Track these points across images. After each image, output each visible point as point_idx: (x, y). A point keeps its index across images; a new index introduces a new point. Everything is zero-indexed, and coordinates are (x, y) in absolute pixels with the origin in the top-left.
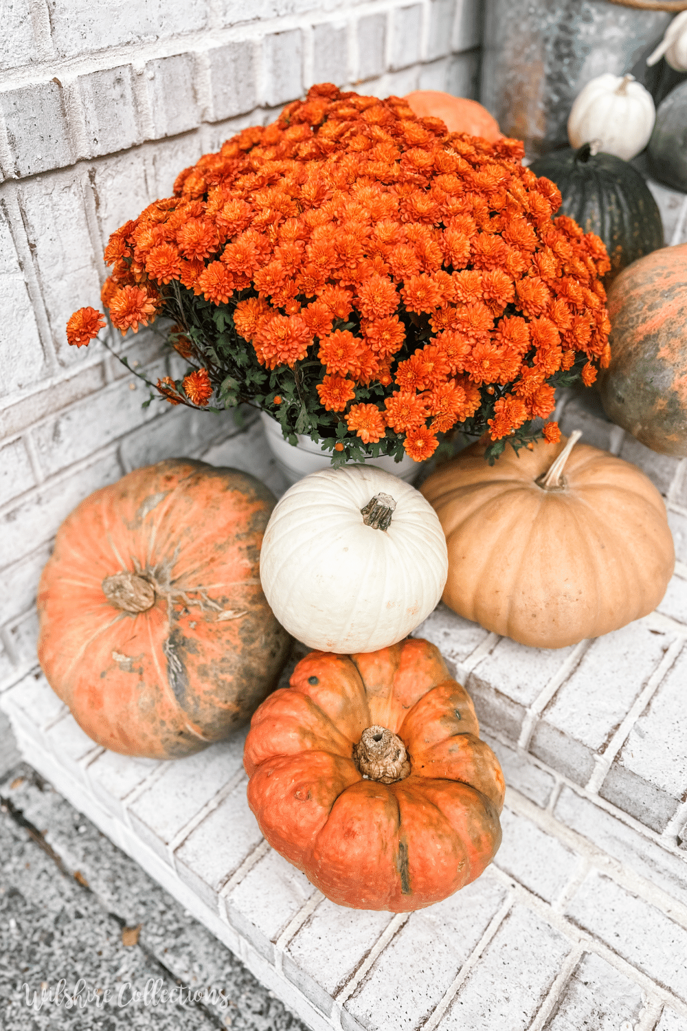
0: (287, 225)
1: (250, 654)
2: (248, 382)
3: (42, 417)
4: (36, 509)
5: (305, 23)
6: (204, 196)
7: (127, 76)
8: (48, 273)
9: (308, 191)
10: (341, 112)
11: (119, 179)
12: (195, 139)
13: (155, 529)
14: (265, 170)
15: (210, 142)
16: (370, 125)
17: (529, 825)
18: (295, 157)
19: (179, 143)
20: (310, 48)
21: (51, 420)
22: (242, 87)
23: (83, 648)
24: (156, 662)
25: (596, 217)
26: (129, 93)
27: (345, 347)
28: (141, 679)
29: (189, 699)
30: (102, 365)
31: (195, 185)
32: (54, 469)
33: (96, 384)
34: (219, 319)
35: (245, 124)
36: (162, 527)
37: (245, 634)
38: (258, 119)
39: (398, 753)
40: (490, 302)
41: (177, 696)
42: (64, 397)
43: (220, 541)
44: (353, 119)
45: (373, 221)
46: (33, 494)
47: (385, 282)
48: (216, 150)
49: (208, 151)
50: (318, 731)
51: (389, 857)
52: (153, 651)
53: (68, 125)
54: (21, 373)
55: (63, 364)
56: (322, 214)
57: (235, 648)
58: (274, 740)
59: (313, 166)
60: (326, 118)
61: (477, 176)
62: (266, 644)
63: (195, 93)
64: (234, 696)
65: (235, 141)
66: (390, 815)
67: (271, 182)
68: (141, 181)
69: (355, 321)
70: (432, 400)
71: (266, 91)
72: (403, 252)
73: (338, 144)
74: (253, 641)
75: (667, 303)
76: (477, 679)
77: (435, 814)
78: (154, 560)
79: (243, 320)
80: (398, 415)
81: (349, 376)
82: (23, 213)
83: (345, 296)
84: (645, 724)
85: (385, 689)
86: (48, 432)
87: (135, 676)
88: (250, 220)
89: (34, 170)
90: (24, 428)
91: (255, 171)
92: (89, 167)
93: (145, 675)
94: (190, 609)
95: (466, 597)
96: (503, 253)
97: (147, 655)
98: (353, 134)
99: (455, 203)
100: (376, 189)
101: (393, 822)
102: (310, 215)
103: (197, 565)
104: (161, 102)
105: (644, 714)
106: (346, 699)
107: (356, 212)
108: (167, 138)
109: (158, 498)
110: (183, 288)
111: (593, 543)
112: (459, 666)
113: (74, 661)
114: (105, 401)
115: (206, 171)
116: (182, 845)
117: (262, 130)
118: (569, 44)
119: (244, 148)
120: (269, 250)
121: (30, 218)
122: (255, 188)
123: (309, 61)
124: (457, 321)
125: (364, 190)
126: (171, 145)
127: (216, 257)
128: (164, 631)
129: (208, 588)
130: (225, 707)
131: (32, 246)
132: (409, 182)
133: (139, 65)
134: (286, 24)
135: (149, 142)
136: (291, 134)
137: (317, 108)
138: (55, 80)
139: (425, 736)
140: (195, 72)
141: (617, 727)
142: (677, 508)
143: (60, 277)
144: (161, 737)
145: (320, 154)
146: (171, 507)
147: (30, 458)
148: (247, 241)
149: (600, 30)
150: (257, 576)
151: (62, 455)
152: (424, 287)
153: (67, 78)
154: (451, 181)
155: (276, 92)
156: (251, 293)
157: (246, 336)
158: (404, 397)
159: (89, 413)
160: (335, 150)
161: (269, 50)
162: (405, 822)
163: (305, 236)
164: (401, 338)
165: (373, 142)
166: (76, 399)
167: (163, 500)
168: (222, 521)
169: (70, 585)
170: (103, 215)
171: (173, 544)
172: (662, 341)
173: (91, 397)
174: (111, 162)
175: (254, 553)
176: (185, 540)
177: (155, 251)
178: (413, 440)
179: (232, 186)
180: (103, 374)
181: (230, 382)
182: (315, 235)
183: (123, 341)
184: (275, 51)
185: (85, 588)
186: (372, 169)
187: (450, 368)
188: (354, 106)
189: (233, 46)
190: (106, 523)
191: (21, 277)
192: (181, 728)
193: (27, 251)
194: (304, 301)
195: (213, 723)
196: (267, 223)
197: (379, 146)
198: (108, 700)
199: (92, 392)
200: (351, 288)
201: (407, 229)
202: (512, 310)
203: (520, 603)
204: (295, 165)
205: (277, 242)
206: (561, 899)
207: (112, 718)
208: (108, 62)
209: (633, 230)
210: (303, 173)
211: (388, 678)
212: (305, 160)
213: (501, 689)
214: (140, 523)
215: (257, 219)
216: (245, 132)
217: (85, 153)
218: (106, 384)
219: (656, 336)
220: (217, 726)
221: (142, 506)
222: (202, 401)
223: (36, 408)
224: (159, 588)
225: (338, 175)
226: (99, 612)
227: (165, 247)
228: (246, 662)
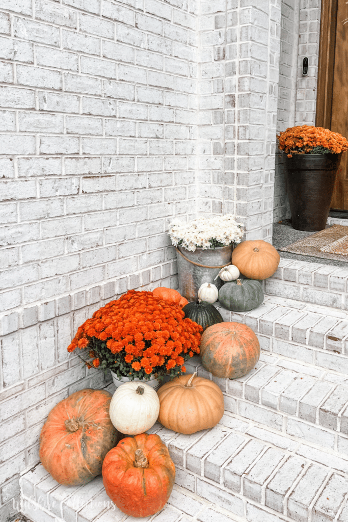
0: (120, 323)
1: (105, 441)
2: (109, 362)
3: (51, 377)
4: (44, 407)
5: (128, 275)
6: (101, 318)
7: (85, 292)
8: (60, 337)
9: (125, 316)
10: (135, 297)
11: (80, 314)
12: (99, 304)
13: (80, 406)
14: (116, 311)
15: (102, 304)
16: (141, 300)
17: (190, 498)
18: (123, 308)
19: (95, 305)
20: (129, 280)
21: (53, 378)
22: (111, 291)
23: (56, 444)
24: (78, 445)
25: (201, 318)
26: (84, 296)
27: (131, 347)
28: (73, 450)
29: (87, 456)
30: (68, 362)
31: (98, 315)
32: (51, 394)
33: (66, 368)
34: (103, 345)
35: (111, 299)
36: (82, 405)
37: (104, 434)
38: (115, 298)
39: (145, 459)
40: (164, 338)
41: (83, 455)
42: (57, 372)
43: (99, 407)
44: (137, 298)
45: (138, 321)
46: (44, 401)
47: (140, 334)
48: (104, 306)
49: (101, 306)
50: (123, 456)
51: (140, 483)
52: (77, 442)
53: (70, 304)
54: (49, 364)
55: (59, 362)
56: (127, 320)
57: (101, 438)
58: (111, 458)
59: (127, 309)
60: (131, 298)
61: (163, 311)
62: (110, 438)
63: (100, 294)
64: (100, 455)
65: (109, 304)
66: (141, 471)
67: (116, 314)
68: (85, 315)
69: (134, 342)
70: (151, 359)
71: (117, 291)
72: (144, 328)
73: (133, 305)
74: (106, 436)
75: (211, 337)
76: (171, 445)
77: (153, 471)
78: (79, 415)
79: (109, 344)
80: (143, 363)
81: (132, 354)
82: (57, 323)
83: (131, 337)
84: (215, 452)
85: (143, 446)
86: (51, 382)
87: (72, 450)
88: (111, 323)
89: (62, 314)
90: (46, 380)
91: (113, 311)
92: (73, 312)
93: (75, 449)
94: (89, 427)
95: (165, 418)
96: (167, 327)
97: (76, 444)
98: (137, 302)
99: (158, 317)
100: (140, 314)
101: (142, 473)
102: (125, 321)
103: (92, 414)
104: (92, 297)
105: (215, 449)
106: (132, 448)
107: (135, 320)
108: (92, 304)
109: (82, 398)
110: (95, 338)
111: (197, 399)
112: (166, 442)
113: (53, 449)
114: (67, 374)
115: (101, 312)
116: (81, 511)
117: (116, 301)
118: (196, 276)
119: (111, 306)
120: (115, 328)
121: (59, 325)
122: (113, 316)
123: (129, 283)
124: (157, 342)
125: (137, 315)
126: (92, 306)
127: (103, 331)
128: (81, 436)
129: (94, 421)
130: (97, 458)
131: (58, 331)
132: (148, 312)
133: (87, 290)
134: (123, 276)
135: (88, 305)
136: (122, 302)
137: (129, 296)
138: (70, 295)
139: (153, 456)
140: (100, 289)
141: (207, 452)
142: (229, 395)
143: (62, 338)
144: (78, 469)
145: (129, 307)
146: (85, 400)
147: (46, 389)
148: (111, 327)
149: (202, 273)
150: (109, 417)
151: (54, 390)
152: (149, 334)
153: (72, 294)
154: (157, 312)
155: (120, 291)
156: (111, 338)
157: (109, 348)
158: (145, 359)
159: (63, 377)
160: (132, 306)
161: (119, 283)
162: (145, 473)
163: (123, 325)
164: (144, 346)
165: (141, 304)
166: (60, 372)
167: (83, 398)
168: (99, 402)
169: (53, 427)
170: (75, 323)
171: (85, 409)
172: (210, 346)
173: (64, 372)
174: (78, 311)
175: (108, 410)
176: (89, 408)
177: (90, 330)
178: (147, 369)
179: (108, 315)
180: (68, 365)
181: (104, 362)
182: (126, 325)
183: (74, 356)
184: (120, 283)
185: (57, 427)
186: (140, 310)
187: (156, 352)
188: (138, 295)
189: (109, 283)
190: (66, 407)
191: (54, 338)
192: (84, 466)
193: (56, 332)
194: (122, 339)
195: (93, 464)
196: (115, 323)
197: (142, 305)
198: (62, 458)
199: (65, 370)
200: (133, 336)
201: (146, 323)
202: (170, 339)
203: (179, 417)
204: (123, 309)
205: (117, 327)
206: (196, 515)
207: (63, 464)
208: (80, 290)
209: (211, 320)
210: (124, 311)
211: (144, 442)
212: (125, 308)
213: (177, 446)
214: (76, 405)
215: (113, 322)
216: (111, 302)
217: (73, 309)
218: (68, 368)
219: (209, 345)
220: (95, 465)
221: (77, 400)
222: (97, 366)
223: (50, 374)
224: (80, 423)
225: (132, 312)
226: (61, 433)
227: (92, 329)
228: (104, 443)
